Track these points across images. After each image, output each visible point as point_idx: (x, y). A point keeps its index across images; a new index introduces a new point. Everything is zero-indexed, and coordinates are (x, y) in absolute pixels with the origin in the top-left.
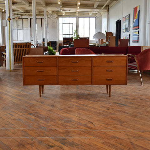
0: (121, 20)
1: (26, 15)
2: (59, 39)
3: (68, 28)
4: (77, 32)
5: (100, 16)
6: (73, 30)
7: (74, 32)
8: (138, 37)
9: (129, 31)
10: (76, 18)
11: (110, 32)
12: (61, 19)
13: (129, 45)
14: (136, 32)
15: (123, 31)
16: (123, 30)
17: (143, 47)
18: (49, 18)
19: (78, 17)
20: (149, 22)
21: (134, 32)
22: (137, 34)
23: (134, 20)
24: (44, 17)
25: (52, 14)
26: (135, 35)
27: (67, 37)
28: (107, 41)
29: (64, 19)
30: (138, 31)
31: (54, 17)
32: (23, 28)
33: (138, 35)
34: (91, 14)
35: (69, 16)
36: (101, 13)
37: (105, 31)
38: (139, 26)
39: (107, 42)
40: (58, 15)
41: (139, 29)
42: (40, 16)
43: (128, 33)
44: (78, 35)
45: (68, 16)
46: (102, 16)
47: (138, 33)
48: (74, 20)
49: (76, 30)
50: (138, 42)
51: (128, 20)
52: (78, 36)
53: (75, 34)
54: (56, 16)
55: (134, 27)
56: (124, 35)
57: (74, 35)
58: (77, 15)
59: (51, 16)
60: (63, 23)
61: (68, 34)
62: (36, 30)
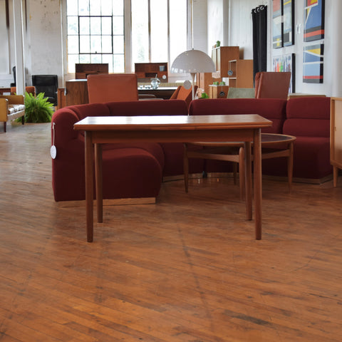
0: (266, 8)
3: (96, 30)
4: (125, 44)
8: (322, 66)
9: (293, 43)
11: (234, 45)
13: (294, 91)
14: (313, 47)
15: (275, 45)
16: (275, 39)
17: (336, 103)
21: (308, 48)
22: (319, 56)
23: (309, 8)
26: (310, 58)
28: (224, 74)
30: (322, 46)
33: (322, 59)
37: (219, 43)
38: (323, 27)
39: (224, 79)
41: (323, 37)
43: (289, 50)
47: (322, 53)
55: (307, 31)
56: (276, 59)
60: (79, 17)
61: (96, 53)
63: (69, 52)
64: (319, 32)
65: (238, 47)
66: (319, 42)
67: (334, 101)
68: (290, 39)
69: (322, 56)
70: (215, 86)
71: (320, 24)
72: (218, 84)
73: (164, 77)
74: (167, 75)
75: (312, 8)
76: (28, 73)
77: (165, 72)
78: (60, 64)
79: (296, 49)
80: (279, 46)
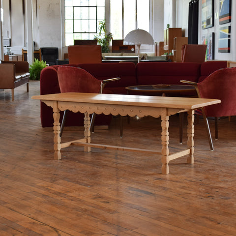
0: (198, 1)
2: (64, 43)
3: (85, 16)
4: (106, 26)
6: (98, 23)
7: (99, 26)
8: (229, 41)
9: (213, 25)
13: (213, 58)
14: (224, 28)
15: (203, 27)
16: (203, 23)
22: (228, 34)
23: (222, 1)
26: (223, 36)
27: (83, 39)
30: (230, 27)
33: (229, 36)
38: (230, 14)
41: (230, 21)
43: (212, 30)
44: (110, 34)
47: (229, 32)
49: (104, 22)
50: (229, 51)
51: (211, 2)
52: (109, 36)
53: (103, 32)
55: (221, 17)
56: (204, 35)
57: (100, 33)
60: (73, 7)
61: (85, 33)
62: (1, 22)
63: (66, 32)
64: (228, 18)
65: (181, 28)
66: (227, 25)
67: (229, 63)
68: (211, 23)
69: (229, 34)
70: (165, 55)
71: (228, 12)
72: (167, 54)
73: (133, 50)
74: (134, 48)
75: (224, 1)
76: (37, 46)
77: (133, 46)
78: (60, 40)
79: (215, 30)
80: (205, 27)
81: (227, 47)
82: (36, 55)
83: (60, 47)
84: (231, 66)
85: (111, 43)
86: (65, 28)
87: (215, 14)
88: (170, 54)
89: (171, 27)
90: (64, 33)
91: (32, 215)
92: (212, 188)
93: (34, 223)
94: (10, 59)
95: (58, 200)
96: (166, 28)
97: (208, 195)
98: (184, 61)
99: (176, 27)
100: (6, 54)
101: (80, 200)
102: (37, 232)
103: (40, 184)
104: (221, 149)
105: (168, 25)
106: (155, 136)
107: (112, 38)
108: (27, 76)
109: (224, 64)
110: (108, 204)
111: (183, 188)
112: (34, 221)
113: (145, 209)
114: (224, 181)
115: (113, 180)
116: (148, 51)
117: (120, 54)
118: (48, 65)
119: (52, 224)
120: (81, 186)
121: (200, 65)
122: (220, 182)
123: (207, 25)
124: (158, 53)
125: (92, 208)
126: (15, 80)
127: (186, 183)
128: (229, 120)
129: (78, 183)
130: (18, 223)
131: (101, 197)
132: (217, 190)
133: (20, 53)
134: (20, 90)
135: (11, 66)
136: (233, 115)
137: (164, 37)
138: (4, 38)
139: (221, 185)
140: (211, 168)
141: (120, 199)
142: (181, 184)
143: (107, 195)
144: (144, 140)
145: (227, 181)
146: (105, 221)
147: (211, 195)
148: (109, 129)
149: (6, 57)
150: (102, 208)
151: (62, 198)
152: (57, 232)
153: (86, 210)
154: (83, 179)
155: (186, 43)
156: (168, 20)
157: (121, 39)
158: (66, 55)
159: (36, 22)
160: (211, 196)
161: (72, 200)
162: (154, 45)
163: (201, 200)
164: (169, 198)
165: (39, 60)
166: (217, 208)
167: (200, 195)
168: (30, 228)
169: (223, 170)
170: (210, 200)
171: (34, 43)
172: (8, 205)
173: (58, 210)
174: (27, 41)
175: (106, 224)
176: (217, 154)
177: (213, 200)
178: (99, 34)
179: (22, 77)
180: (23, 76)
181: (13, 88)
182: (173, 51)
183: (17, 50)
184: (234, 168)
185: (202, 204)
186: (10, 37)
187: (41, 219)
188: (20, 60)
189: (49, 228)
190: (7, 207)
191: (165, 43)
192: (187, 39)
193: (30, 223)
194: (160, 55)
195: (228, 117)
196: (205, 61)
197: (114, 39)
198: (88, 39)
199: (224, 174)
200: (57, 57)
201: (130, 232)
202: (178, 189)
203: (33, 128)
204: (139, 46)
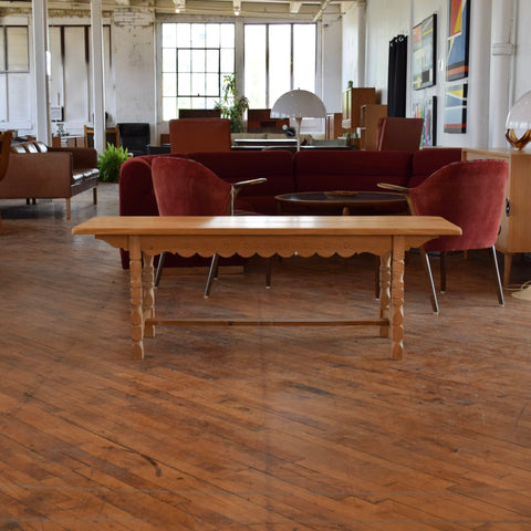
0: (406, 39)
1: (18, 10)
2: (160, 115)
3: (198, 67)
4: (236, 84)
5: (335, 17)
6: (222, 79)
7: (225, 84)
8: (465, 111)
9: (434, 82)
10: (233, 25)
12: (168, 29)
13: (434, 143)
14: (456, 88)
15: (415, 86)
16: (415, 79)
17: (468, 155)
18: (117, 24)
19: (240, 22)
20: (498, 50)
21: (451, 89)
22: (462, 98)
23: (452, 38)
24: (91, 22)
25: (130, 10)
26: (453, 102)
27: (194, 108)
29: (183, 27)
30: (466, 87)
31: (137, 22)
32: (6, 68)
33: (465, 103)
34: (295, 8)
35: (203, 15)
36: (339, 5)
38: (466, 63)
40: (157, 15)
41: (466, 75)
42: (81, 16)
43: (431, 92)
44: (244, 99)
45: (199, 18)
46: (344, 16)
47: (465, 95)
48: (223, 34)
49: (233, 76)
50: (464, 131)
51: (431, 39)
52: (241, 103)
53: (230, 94)
54: (150, 18)
55: (449, 68)
56: (417, 103)
57: (226, 98)
58: (237, 14)
59: (128, 19)
60: (177, 49)
61: (199, 96)
62: (47, 76)
63: (164, 94)
64: (462, 69)
65: (374, 89)
66: (461, 82)
67: (465, 152)
68: (430, 78)
69: (465, 99)
70: (344, 138)
71: (463, 59)
72: (349, 136)
73: (285, 127)
74: (288, 124)
75: (456, 38)
76: (111, 120)
77: (286, 121)
78: (152, 109)
79: (438, 91)
80: (419, 86)
81: (460, 122)
82: (110, 137)
83: (153, 122)
84: (470, 158)
85: (245, 116)
86: (161, 87)
87: (438, 62)
88: (354, 136)
89: (355, 86)
90: (160, 97)
91: (108, 433)
92: (440, 383)
93: (111, 448)
94: (64, 144)
95: (155, 404)
96: (345, 88)
97: (432, 396)
98: (382, 149)
99: (366, 86)
100: (56, 135)
101: (194, 405)
102: (118, 464)
103: (120, 375)
104: (452, 311)
105: (351, 83)
106: (331, 286)
107: (247, 106)
108: (93, 175)
109: (456, 153)
110: (246, 413)
111: (384, 382)
112: (112, 444)
113: (317, 422)
114: (462, 371)
115: (255, 368)
116: (313, 129)
117: (262, 135)
118: (131, 154)
119: (144, 449)
120: (195, 378)
121: (412, 155)
122: (453, 372)
123: (423, 82)
124: (332, 133)
125: (217, 420)
126: (73, 181)
127: (391, 374)
128: (465, 257)
129: (190, 372)
130: (82, 448)
131: (234, 400)
132: (449, 388)
133: (81, 133)
134: (82, 199)
135: (66, 157)
136: (475, 247)
137: (343, 104)
138: (52, 106)
139: (456, 378)
140: (436, 347)
141: (269, 403)
142: (381, 376)
143: (245, 395)
144: (310, 293)
145: (467, 371)
146: (244, 445)
147: (437, 396)
148: (245, 271)
149: (56, 140)
150: (236, 420)
151: (164, 401)
152: (154, 464)
153: (207, 424)
154: (201, 364)
155: (385, 115)
156: (350, 74)
157: (264, 107)
158: (164, 138)
159: (110, 77)
160: (438, 399)
161: (181, 405)
162: (323, 120)
163: (420, 406)
164: (359, 403)
165: (115, 146)
166: (450, 421)
167: (418, 397)
168: (103, 458)
169: (457, 349)
170: (436, 405)
171: (107, 115)
172: (61, 413)
173: (156, 424)
174: (93, 111)
175: (246, 451)
176: (445, 320)
177: (441, 406)
178: (223, 99)
179: (84, 177)
180: (86, 175)
181: (68, 196)
182: (359, 130)
183: (75, 128)
184: (478, 346)
185: (422, 414)
186: (62, 104)
187: (124, 439)
188: (81, 145)
189: (139, 458)
190: (61, 418)
191: (345, 116)
192: (386, 109)
193: (104, 448)
194: (336, 138)
195: (462, 252)
196: (421, 148)
197: (251, 108)
198: (203, 108)
199: (460, 358)
200: (148, 141)
201: (289, 465)
202: (376, 384)
203: (106, 270)
204: (299, 120)
